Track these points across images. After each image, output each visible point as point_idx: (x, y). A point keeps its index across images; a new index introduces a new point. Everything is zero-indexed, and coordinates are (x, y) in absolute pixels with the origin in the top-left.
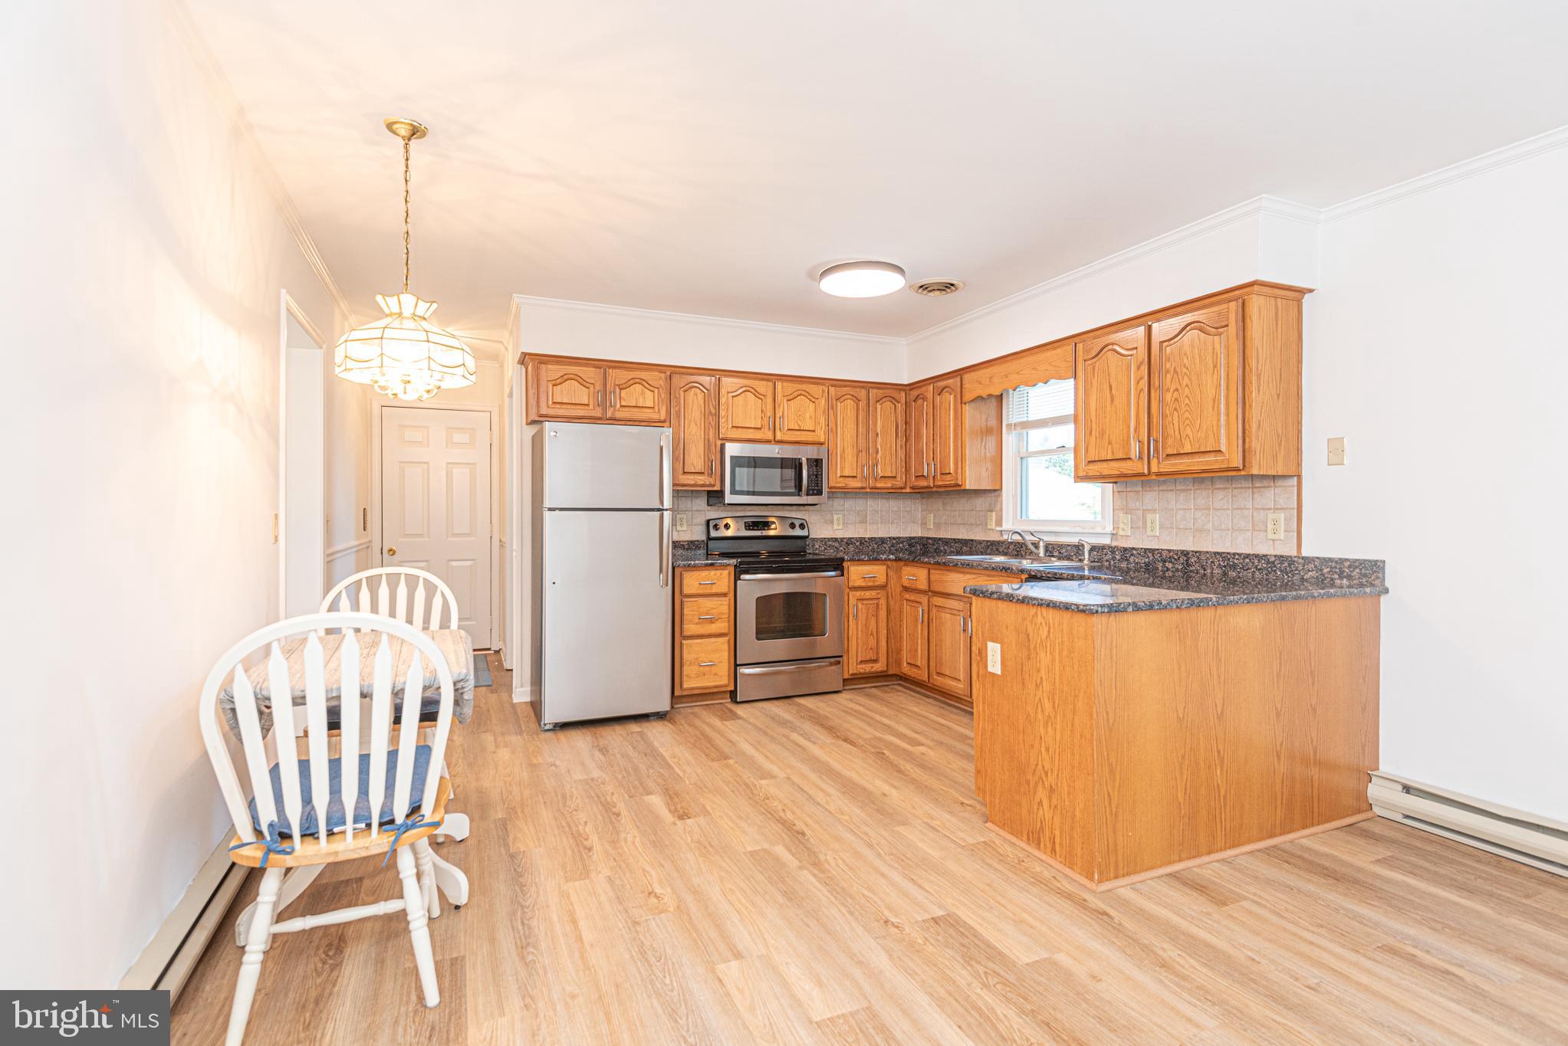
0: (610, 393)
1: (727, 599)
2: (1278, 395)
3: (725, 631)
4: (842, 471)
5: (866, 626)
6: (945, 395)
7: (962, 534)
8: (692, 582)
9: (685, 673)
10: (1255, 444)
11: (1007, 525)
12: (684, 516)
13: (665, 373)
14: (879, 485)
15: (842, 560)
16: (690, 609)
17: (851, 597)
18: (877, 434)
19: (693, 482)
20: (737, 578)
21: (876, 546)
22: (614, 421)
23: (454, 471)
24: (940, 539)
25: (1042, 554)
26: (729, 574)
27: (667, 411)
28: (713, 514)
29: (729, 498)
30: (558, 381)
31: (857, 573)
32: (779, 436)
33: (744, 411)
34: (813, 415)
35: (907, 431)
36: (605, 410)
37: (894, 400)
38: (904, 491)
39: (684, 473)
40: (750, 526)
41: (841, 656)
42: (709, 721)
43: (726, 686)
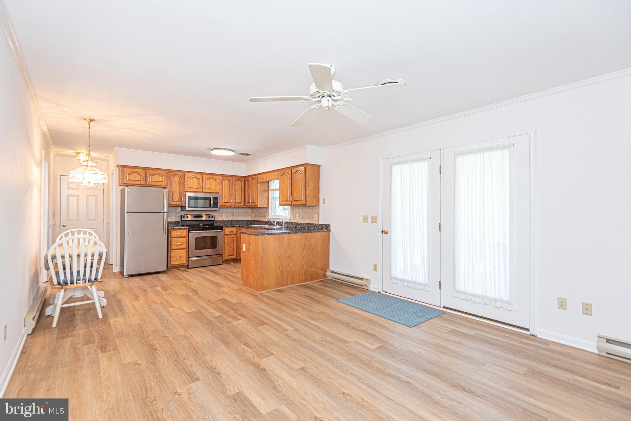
0: (148, 177)
1: (186, 238)
2: (314, 188)
3: (185, 247)
4: (224, 201)
5: (230, 245)
6: (254, 180)
7: (260, 219)
8: (174, 233)
9: (172, 260)
10: (308, 199)
11: (270, 217)
12: (173, 214)
13: (166, 171)
14: (236, 205)
15: (223, 227)
16: (174, 241)
17: (225, 237)
18: (235, 190)
19: (176, 204)
20: (189, 232)
21: (236, 223)
22: (149, 186)
23: (89, 198)
24: (255, 221)
25: (275, 224)
26: (187, 231)
27: (167, 182)
28: (183, 213)
29: (188, 209)
30: (130, 173)
31: (227, 230)
32: (204, 191)
33: (193, 183)
34: (215, 184)
35: (245, 190)
36: (146, 182)
37: (241, 181)
38: (244, 207)
39: (173, 201)
40: (195, 217)
41: (222, 254)
42: (179, 273)
43: (185, 263)
